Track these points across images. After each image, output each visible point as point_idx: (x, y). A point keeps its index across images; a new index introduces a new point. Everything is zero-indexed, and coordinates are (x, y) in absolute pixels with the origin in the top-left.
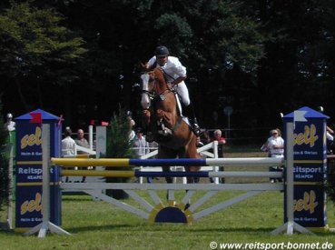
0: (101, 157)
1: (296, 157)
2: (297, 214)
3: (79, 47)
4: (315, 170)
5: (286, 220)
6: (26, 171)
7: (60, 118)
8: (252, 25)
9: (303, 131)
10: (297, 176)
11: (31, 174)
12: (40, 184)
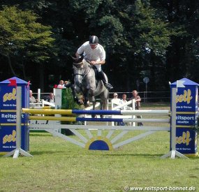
0: (58, 108)
1: (178, 110)
2: (178, 146)
3: (49, 37)
4: (190, 118)
5: (171, 150)
6: (6, 116)
7: (29, 83)
8: (163, 24)
9: (183, 94)
10: (178, 122)
11: (9, 118)
12: (14, 124)
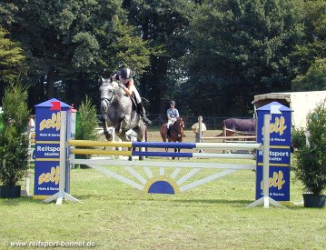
3: (18, 54)
4: (283, 154)
6: (43, 149)
11: (47, 152)
12: (57, 160)
